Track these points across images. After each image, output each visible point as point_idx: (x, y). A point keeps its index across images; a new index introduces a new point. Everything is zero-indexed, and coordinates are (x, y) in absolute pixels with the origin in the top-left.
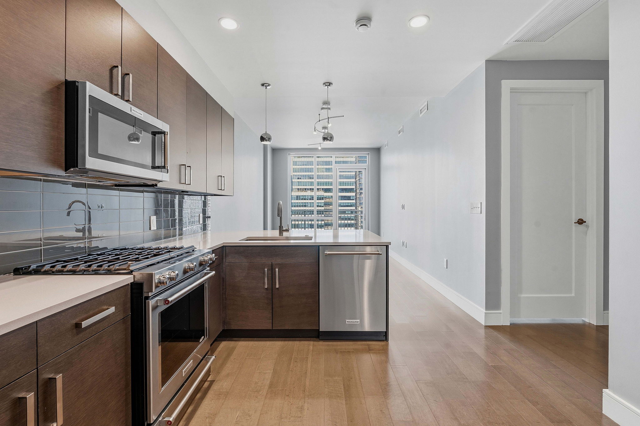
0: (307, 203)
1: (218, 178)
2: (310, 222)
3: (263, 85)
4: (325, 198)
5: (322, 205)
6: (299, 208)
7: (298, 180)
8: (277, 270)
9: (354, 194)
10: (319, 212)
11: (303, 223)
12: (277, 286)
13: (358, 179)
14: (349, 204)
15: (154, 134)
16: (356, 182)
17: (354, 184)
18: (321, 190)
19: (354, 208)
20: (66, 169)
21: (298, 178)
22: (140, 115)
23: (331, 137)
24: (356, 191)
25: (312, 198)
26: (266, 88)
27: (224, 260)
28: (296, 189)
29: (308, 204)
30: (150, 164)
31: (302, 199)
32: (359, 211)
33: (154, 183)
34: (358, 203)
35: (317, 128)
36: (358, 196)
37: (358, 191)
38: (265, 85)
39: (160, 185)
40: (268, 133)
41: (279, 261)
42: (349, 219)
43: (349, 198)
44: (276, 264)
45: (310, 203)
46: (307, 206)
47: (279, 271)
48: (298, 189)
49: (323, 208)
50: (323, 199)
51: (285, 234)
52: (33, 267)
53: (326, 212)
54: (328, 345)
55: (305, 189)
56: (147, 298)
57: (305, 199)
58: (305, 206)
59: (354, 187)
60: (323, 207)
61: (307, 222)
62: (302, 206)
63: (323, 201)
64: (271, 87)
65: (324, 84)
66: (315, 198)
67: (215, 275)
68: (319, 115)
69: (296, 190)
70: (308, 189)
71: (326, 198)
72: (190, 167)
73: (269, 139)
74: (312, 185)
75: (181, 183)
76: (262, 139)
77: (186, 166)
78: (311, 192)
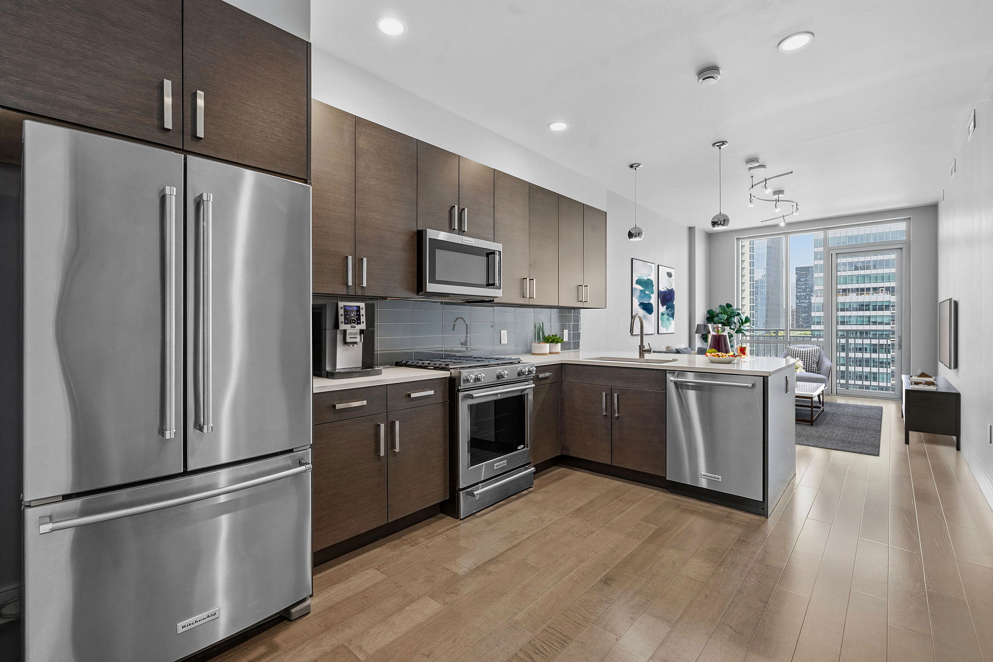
1: (578, 289)
3: (631, 166)
8: (616, 395)
12: (616, 415)
15: (488, 255)
20: (418, 294)
22: (472, 243)
23: (724, 220)
26: (635, 169)
27: (564, 379)
30: (485, 283)
33: (492, 299)
38: (634, 165)
39: (496, 300)
44: (616, 389)
47: (620, 397)
52: (404, 362)
54: (675, 499)
56: (459, 390)
64: (644, 166)
65: (714, 145)
68: (752, 177)
72: (533, 279)
73: (639, 234)
74: (862, 282)
75: (524, 297)
76: (631, 235)
77: (528, 279)
78: (859, 296)
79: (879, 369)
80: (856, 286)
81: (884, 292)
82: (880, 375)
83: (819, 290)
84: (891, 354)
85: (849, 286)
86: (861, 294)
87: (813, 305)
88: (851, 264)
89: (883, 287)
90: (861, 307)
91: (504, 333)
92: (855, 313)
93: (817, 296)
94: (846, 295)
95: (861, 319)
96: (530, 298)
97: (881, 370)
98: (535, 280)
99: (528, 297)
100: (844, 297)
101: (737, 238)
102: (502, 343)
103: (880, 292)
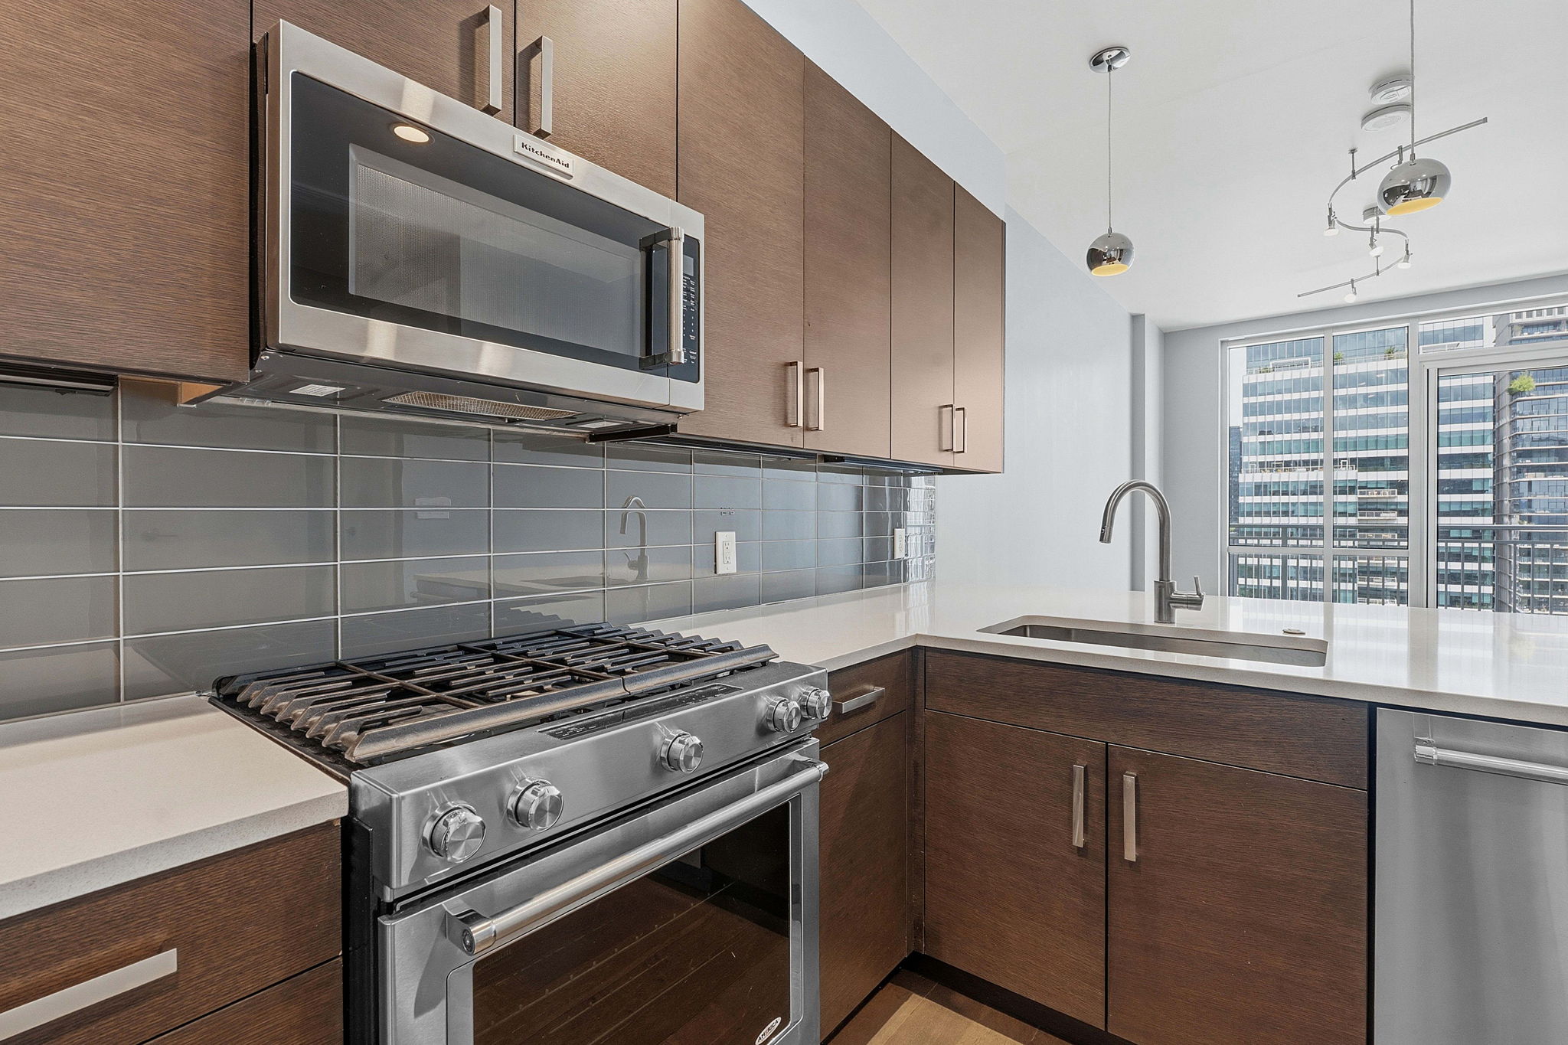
0: (1294, 504)
1: (940, 413)
2: (1303, 563)
3: (1097, 61)
4: (1360, 488)
5: (1350, 509)
6: (1266, 520)
7: (1262, 438)
8: (1129, 780)
9: (1488, 473)
10: (1342, 533)
11: (1277, 562)
12: (1131, 853)
13: (1506, 419)
14: (1465, 508)
15: (646, 240)
16: (1496, 433)
17: (1489, 439)
18: (1344, 463)
19: (1488, 521)
20: (252, 359)
21: (1262, 433)
24: (1497, 462)
25: (1314, 489)
26: (1110, 68)
27: (920, 698)
28: (1256, 463)
29: (1294, 508)
30: (635, 350)
31: (1275, 493)
32: (1510, 529)
33: (668, 419)
34: (1506, 502)
35: (1339, 215)
36: (1507, 480)
37: (1506, 462)
38: (1105, 58)
39: (684, 428)
40: (1116, 232)
41: (1138, 740)
42: (1470, 558)
43: (1465, 486)
44: (1126, 756)
45: (1305, 504)
46: (1293, 512)
47: (1142, 784)
48: (1262, 464)
49: (1352, 521)
50: (1352, 491)
51: (1183, 617)
53: (1366, 530)
55: (1287, 463)
57: (1285, 493)
58: (1286, 514)
59: (1489, 449)
60: (1354, 515)
61: (1292, 563)
62: (1274, 513)
63: (1352, 498)
64: (1127, 59)
66: (1328, 489)
67: (827, 776)
68: (1353, 151)
69: (1252, 467)
70: (1297, 463)
71: (1366, 488)
72: (817, 370)
73: (1123, 253)
74: (1314, 450)
75: (786, 424)
76: (1095, 258)
77: (800, 365)
78: (1310, 472)
79: (1339, 584)
80: (1305, 457)
81: (1347, 465)
82: (1342, 594)
83: (1251, 463)
84: (1359, 561)
85: (1296, 457)
86: (1313, 470)
87: (1240, 486)
88: (1297, 422)
89: (1346, 459)
90: (1313, 490)
91: (726, 540)
92: (1303, 499)
93: (1247, 472)
94: (1290, 470)
95: (1313, 508)
96: (807, 428)
97: (1343, 586)
98: (821, 370)
99: (801, 424)
100: (1287, 473)
101: (1222, 342)
102: (720, 571)
103: (1342, 465)
